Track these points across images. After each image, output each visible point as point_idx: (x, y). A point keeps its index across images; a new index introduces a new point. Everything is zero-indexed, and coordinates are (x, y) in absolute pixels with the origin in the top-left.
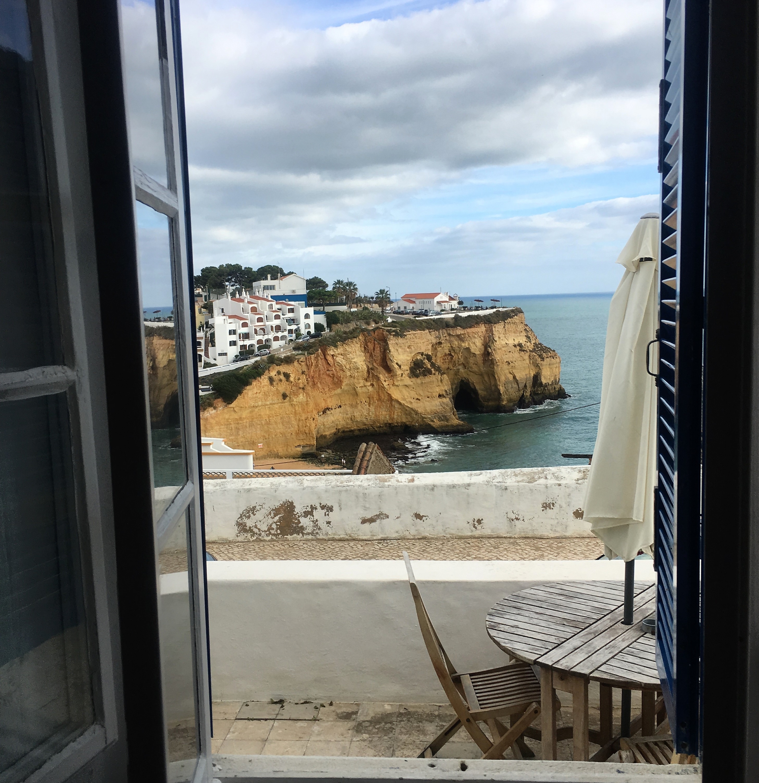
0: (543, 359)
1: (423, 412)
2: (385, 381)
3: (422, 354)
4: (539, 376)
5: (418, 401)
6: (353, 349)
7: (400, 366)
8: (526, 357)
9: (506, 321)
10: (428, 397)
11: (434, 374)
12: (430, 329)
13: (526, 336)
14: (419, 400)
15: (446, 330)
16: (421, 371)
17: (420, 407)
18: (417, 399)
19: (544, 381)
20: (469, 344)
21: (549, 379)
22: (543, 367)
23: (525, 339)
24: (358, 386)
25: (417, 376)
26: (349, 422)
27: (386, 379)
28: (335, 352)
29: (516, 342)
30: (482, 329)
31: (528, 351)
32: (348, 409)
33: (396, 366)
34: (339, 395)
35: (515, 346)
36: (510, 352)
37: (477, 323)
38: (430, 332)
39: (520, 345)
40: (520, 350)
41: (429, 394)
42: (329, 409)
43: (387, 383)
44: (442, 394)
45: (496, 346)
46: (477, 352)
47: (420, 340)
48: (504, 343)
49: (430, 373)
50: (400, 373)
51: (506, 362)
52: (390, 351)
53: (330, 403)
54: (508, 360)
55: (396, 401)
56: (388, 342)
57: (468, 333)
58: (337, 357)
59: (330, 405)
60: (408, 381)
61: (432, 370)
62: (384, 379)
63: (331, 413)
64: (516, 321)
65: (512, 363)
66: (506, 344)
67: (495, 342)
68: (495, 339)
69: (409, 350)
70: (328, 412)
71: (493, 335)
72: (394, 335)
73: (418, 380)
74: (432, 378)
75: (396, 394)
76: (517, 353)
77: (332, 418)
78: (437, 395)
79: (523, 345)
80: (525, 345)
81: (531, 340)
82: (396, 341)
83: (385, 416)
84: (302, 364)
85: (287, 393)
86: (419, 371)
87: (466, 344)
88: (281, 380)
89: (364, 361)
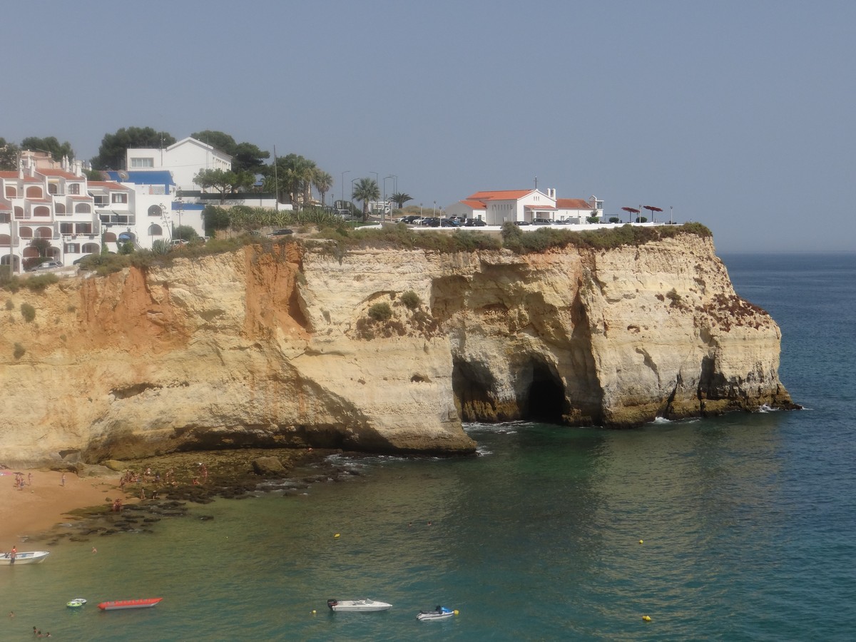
0: (727, 327)
1: (367, 406)
2: (286, 340)
3: (393, 294)
4: (716, 362)
5: (360, 384)
6: (215, 273)
7: (328, 315)
8: (687, 320)
9: (642, 246)
10: (385, 379)
11: (411, 335)
12: (430, 248)
13: (696, 280)
14: (364, 383)
15: (479, 254)
16: (381, 326)
17: (361, 398)
18: (361, 381)
19: (728, 373)
20: (540, 286)
21: (743, 367)
22: (727, 344)
23: (693, 284)
24: (227, 346)
25: (369, 337)
26: (207, 415)
27: (291, 337)
28: (167, 276)
29: (666, 291)
30: (570, 258)
31: (693, 308)
32: (205, 390)
33: (318, 314)
34: (181, 360)
35: (660, 297)
36: (643, 307)
37: (562, 246)
38: (426, 254)
39: (674, 296)
40: (672, 305)
41: (388, 374)
42: (151, 386)
43: (289, 345)
44: (422, 374)
45: (603, 293)
46: (558, 303)
47: (390, 267)
48: (630, 288)
49: (402, 332)
50: (327, 328)
51: (630, 328)
52: (305, 283)
53: (154, 374)
54: (634, 323)
55: (311, 383)
56: (305, 266)
57: (533, 262)
58: (174, 286)
59: (154, 378)
60: (344, 344)
61: (408, 326)
62: (283, 337)
63: (158, 395)
64: (668, 248)
65: (647, 329)
66: (637, 291)
67: (601, 285)
68: (601, 279)
69: (356, 284)
70: (149, 392)
71: (594, 270)
72: (319, 252)
73: (371, 345)
74: (404, 342)
75: (309, 369)
76: (661, 314)
77: (159, 405)
78: (409, 375)
79: (683, 296)
80: (687, 297)
81: (708, 287)
82: (325, 265)
83: (289, 410)
84: (71, 292)
85: (24, 345)
86: (378, 325)
87: (533, 287)
88: (12, 320)
89: (242, 298)
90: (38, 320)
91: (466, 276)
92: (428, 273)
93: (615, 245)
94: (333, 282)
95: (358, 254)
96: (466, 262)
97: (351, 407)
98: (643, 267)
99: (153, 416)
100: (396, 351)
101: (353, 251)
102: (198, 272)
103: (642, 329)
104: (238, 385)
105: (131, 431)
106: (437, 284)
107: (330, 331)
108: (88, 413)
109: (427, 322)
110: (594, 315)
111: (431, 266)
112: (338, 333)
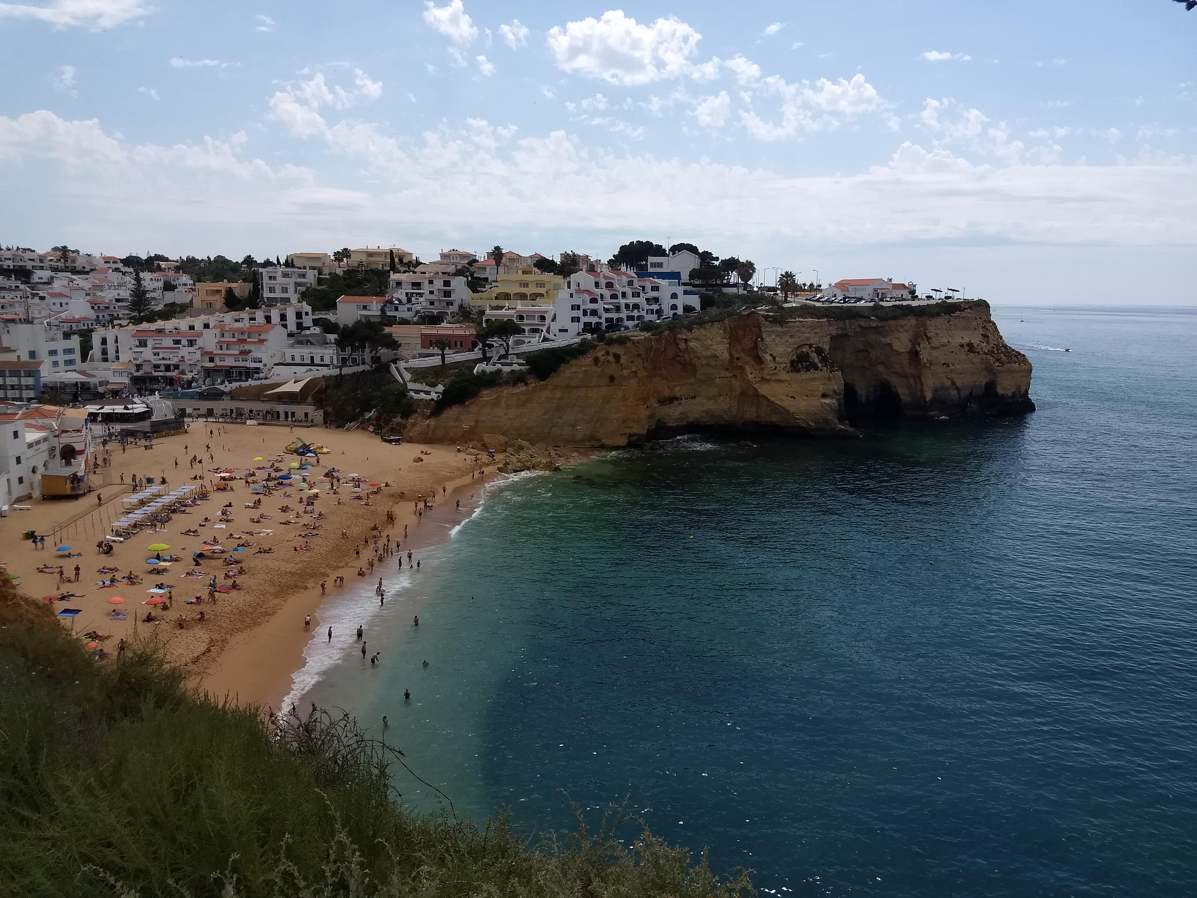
0: (1001, 364)
1: (797, 412)
2: (751, 373)
3: (810, 346)
4: (994, 385)
5: (792, 399)
7: (774, 358)
8: (977, 359)
10: (807, 396)
11: (821, 370)
12: (831, 317)
14: (794, 398)
15: (858, 321)
16: (804, 365)
17: (794, 406)
18: (792, 397)
19: (1000, 391)
20: (891, 340)
21: (1010, 389)
22: (1001, 374)
23: (980, 338)
24: (718, 376)
25: (798, 371)
27: (753, 371)
28: (687, 336)
29: (966, 341)
30: (911, 323)
31: (981, 353)
32: (705, 401)
33: (769, 358)
34: (692, 384)
35: (962, 346)
36: (952, 352)
37: (906, 315)
38: (829, 321)
39: (970, 345)
40: (969, 351)
41: (809, 393)
42: (677, 399)
43: (753, 376)
44: (827, 393)
45: (929, 343)
46: (902, 350)
47: (809, 330)
48: (945, 341)
49: (816, 368)
50: (774, 366)
51: (944, 364)
52: (762, 340)
53: (678, 391)
54: (946, 361)
55: (764, 396)
56: (763, 329)
57: (889, 325)
58: (691, 341)
59: (678, 395)
60: (783, 376)
61: (820, 365)
62: (750, 371)
63: (680, 404)
64: (968, 316)
65: (953, 365)
66: (949, 342)
67: (929, 338)
68: (929, 335)
69: (791, 340)
70: (676, 402)
71: (925, 329)
72: (771, 321)
73: (797, 376)
74: (817, 374)
75: (764, 389)
76: (963, 355)
77: (681, 409)
78: (820, 394)
79: (975, 345)
80: (978, 345)
81: (991, 341)
82: (774, 329)
83: (750, 413)
84: (639, 345)
85: (615, 375)
86: (802, 365)
87: (887, 340)
88: (609, 361)
89: (728, 349)
90: (622, 361)
91: (849, 334)
92: (829, 332)
93: (938, 314)
94: (778, 339)
95: (792, 322)
96: (850, 326)
97: (787, 411)
98: (953, 327)
99: (677, 414)
100: (813, 380)
101: (790, 320)
102: (704, 333)
103: (950, 365)
104: (722, 398)
105: (666, 423)
106: (833, 338)
107: (775, 369)
108: (647, 414)
109: (829, 362)
110: (924, 356)
111: (831, 328)
112: (779, 369)
